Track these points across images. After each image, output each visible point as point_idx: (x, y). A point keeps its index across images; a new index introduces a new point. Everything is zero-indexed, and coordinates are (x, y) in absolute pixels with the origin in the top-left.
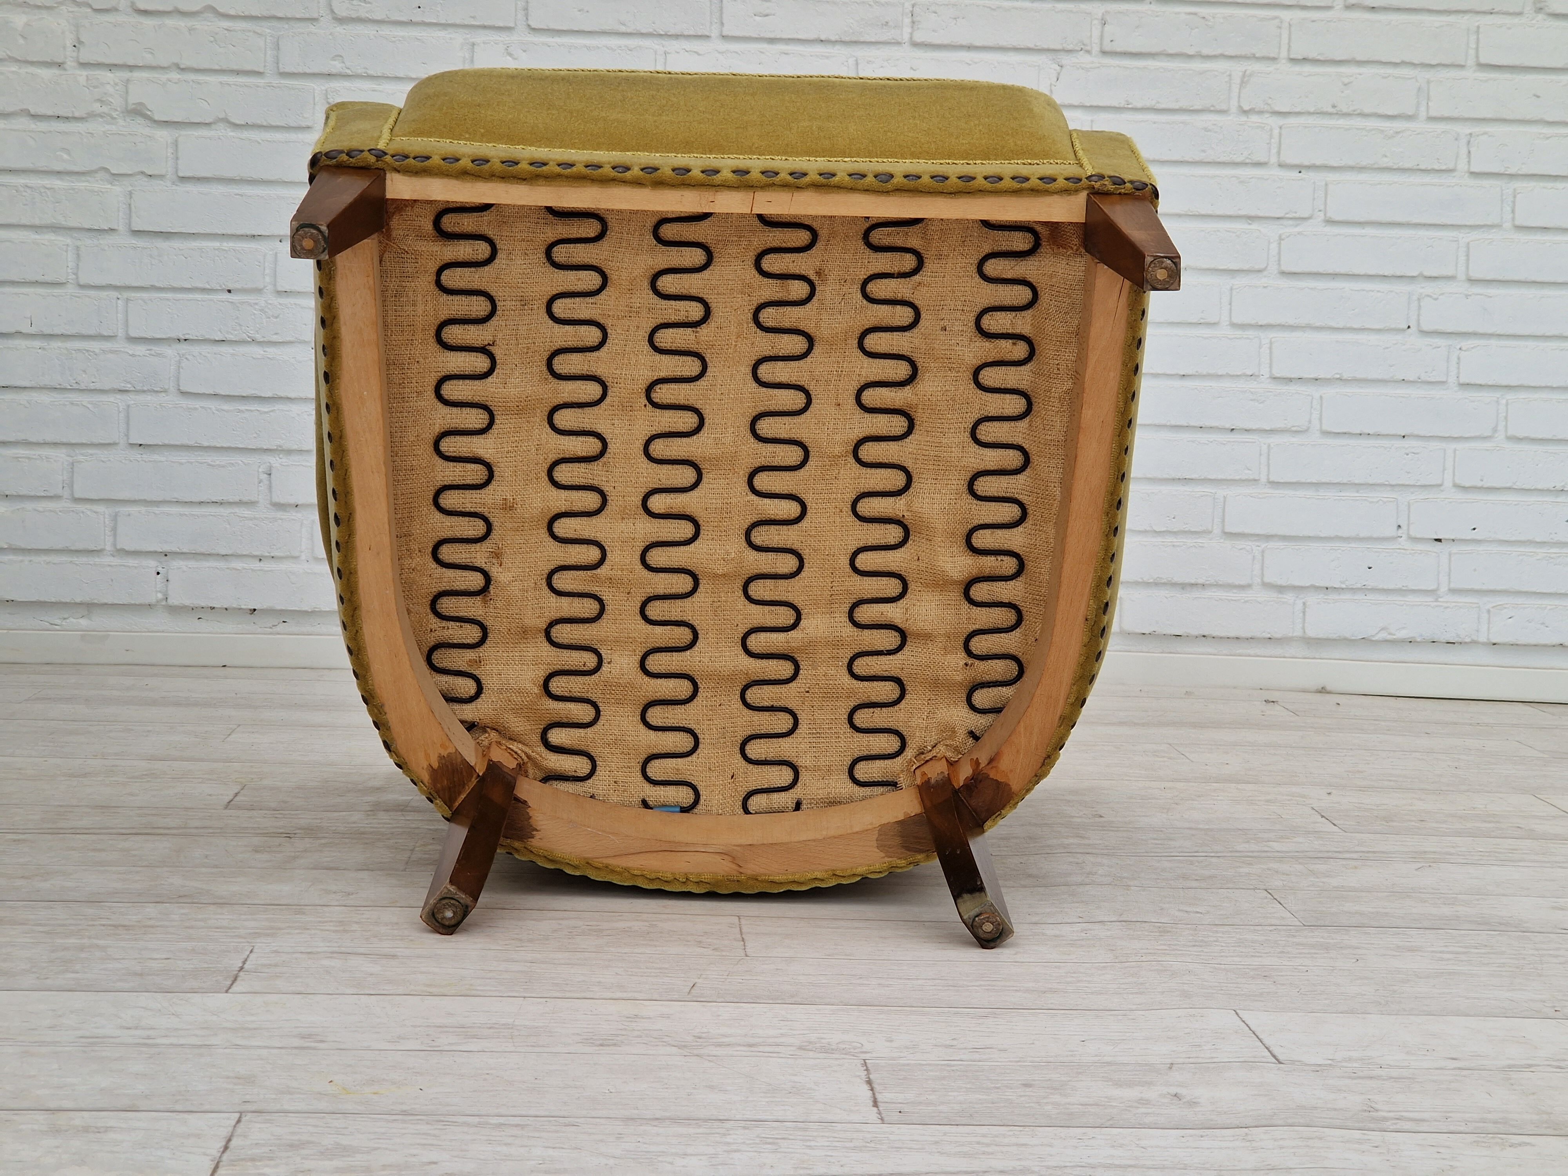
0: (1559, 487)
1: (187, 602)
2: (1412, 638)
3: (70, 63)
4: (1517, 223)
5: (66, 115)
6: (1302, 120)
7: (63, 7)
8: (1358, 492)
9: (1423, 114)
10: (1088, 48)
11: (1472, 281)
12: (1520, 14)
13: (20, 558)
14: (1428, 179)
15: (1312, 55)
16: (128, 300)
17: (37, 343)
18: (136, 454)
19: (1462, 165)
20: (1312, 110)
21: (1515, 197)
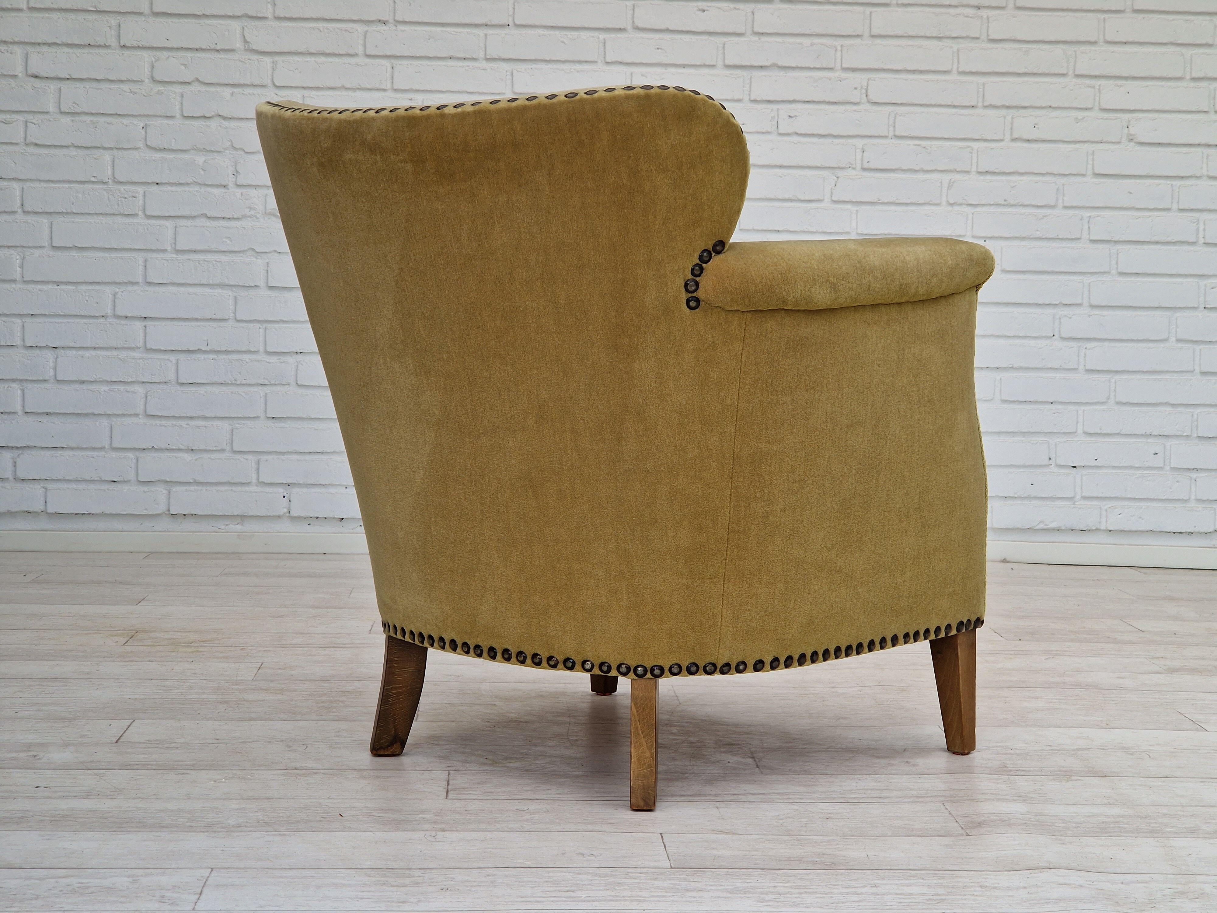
0: (1148, 433)
1: (303, 514)
2: (1059, 527)
3: (231, 185)
4: (1120, 270)
5: (228, 217)
6: (985, 209)
7: (227, 151)
8: (1024, 437)
9: (1060, 204)
10: (854, 166)
11: (1093, 307)
12: (1119, 143)
13: (200, 488)
14: (1064, 244)
15: (992, 169)
16: (266, 329)
17: (212, 356)
18: (271, 423)
19: (1085, 236)
20: (992, 203)
21: (1118, 254)
